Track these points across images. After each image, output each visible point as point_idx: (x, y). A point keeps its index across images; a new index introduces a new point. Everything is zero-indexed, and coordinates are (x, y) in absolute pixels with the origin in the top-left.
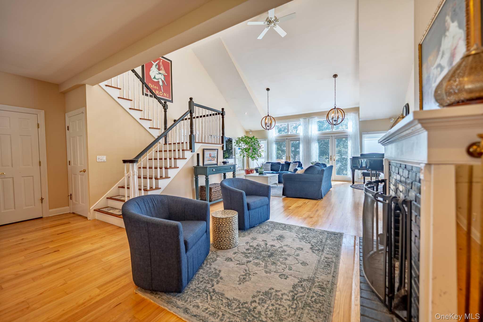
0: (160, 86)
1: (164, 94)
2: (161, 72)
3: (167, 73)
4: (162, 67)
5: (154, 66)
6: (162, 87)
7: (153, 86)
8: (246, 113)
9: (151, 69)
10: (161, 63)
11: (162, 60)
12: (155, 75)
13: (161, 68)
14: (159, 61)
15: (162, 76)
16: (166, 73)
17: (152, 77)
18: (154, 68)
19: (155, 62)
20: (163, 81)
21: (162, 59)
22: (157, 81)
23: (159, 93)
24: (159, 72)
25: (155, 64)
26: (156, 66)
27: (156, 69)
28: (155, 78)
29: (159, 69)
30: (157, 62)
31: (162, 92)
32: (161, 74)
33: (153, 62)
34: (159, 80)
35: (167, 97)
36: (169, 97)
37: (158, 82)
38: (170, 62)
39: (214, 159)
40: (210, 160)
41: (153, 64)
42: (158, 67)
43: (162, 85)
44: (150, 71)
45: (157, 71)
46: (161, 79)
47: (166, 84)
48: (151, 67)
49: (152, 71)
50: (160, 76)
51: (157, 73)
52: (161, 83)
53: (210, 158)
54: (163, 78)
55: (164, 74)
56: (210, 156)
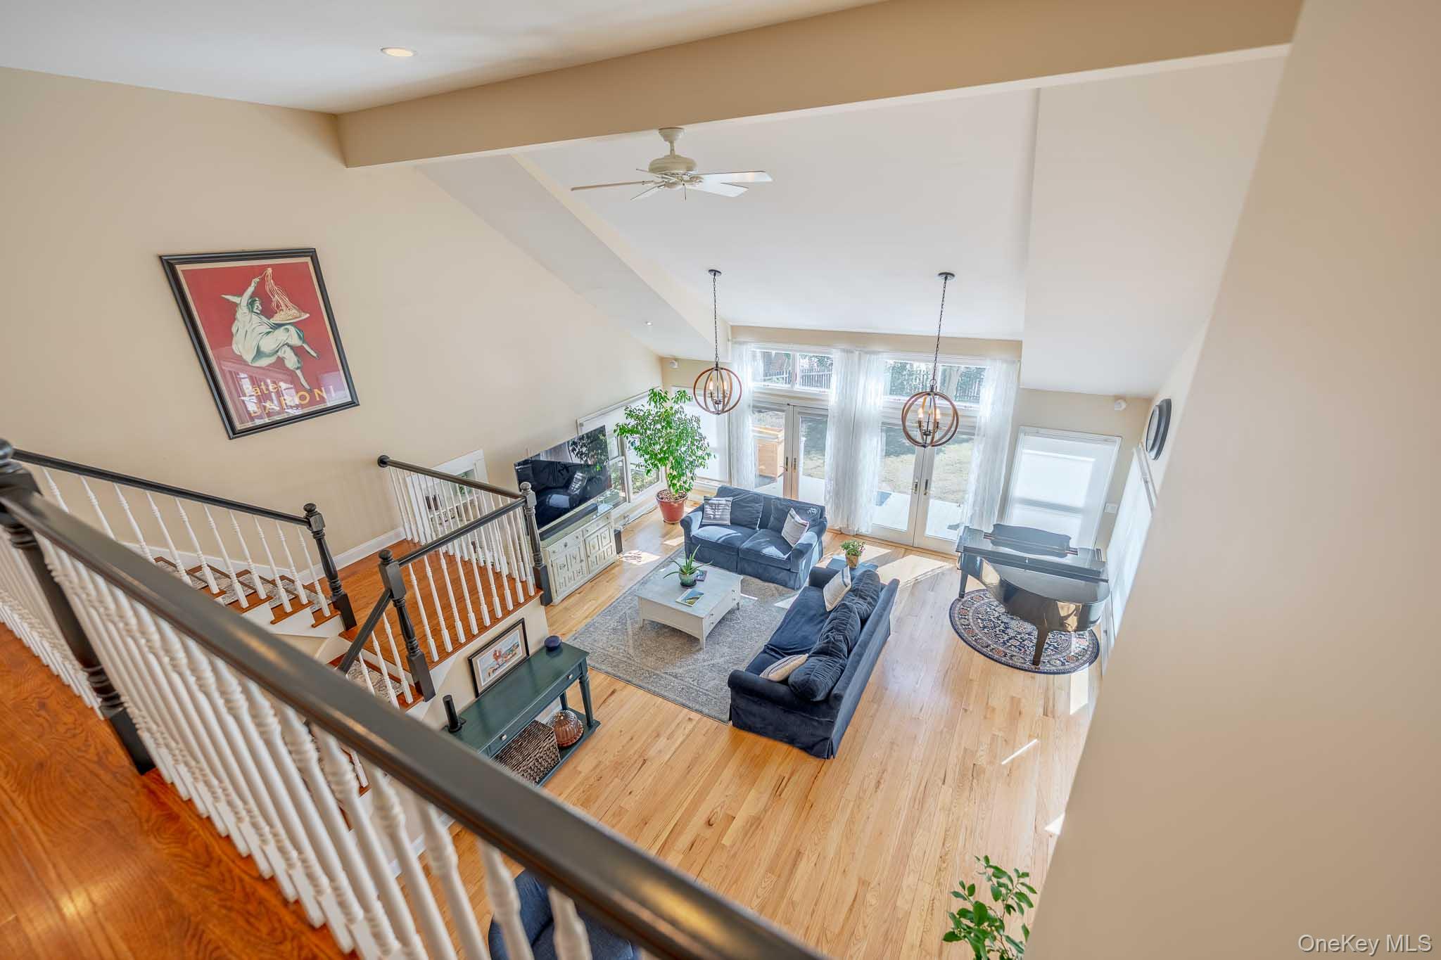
0: (293, 373)
2: (277, 319)
3: (305, 312)
4: (278, 298)
5: (242, 313)
6: (299, 372)
7: (261, 390)
8: (649, 324)
9: (234, 329)
10: (270, 284)
11: (270, 271)
12: (255, 344)
13: (274, 304)
14: (257, 280)
15: (287, 330)
16: (302, 308)
17: (249, 356)
18: (248, 318)
19: (240, 294)
20: (297, 351)
21: (269, 266)
22: (272, 360)
23: (294, 400)
24: (273, 321)
25: (243, 301)
26: (251, 304)
27: (254, 316)
28: (259, 354)
29: (268, 312)
30: (251, 290)
31: (305, 390)
32: (280, 326)
35: (329, 397)
36: (340, 392)
37: (281, 361)
38: (308, 260)
39: (514, 652)
40: (500, 666)
41: (235, 305)
42: (260, 308)
43: (298, 368)
44: (232, 339)
45: (261, 324)
46: (289, 346)
47: (315, 355)
48: (233, 319)
49: (241, 332)
50: (280, 335)
51: (266, 329)
52: (291, 360)
53: (496, 663)
54: (293, 337)
55: (296, 317)
56: (497, 658)
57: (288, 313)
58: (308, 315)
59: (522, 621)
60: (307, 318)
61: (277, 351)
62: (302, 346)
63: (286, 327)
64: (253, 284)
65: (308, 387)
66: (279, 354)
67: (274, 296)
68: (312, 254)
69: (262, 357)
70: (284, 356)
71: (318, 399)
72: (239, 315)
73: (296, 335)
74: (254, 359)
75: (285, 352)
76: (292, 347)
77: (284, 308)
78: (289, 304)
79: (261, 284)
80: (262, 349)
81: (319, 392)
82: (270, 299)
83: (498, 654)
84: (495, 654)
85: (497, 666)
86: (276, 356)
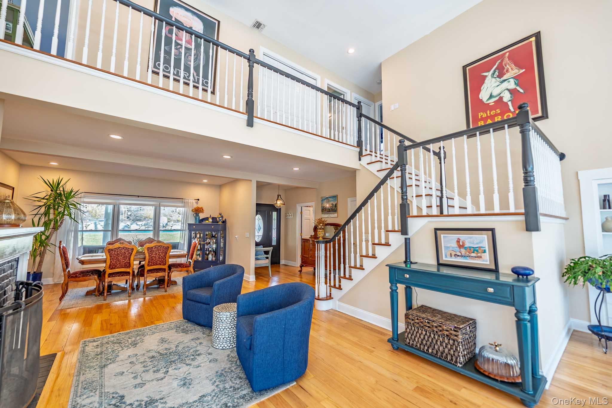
0: (506, 104)
2: (505, 77)
3: (522, 69)
4: (508, 67)
5: (488, 79)
6: (510, 103)
9: (482, 88)
10: (506, 61)
12: (490, 92)
13: (505, 70)
15: (509, 82)
16: (520, 67)
17: (485, 100)
18: (490, 81)
19: (489, 71)
20: (511, 91)
21: (507, 52)
22: (497, 98)
23: (502, 118)
24: (502, 79)
25: (490, 74)
26: (493, 74)
27: (493, 79)
28: (491, 96)
30: (495, 67)
32: (506, 80)
33: (487, 72)
34: (501, 95)
37: (501, 99)
38: (533, 39)
39: (479, 255)
40: (462, 256)
41: (486, 76)
42: (498, 74)
43: (510, 101)
44: (480, 92)
45: (496, 82)
46: (507, 89)
47: (522, 91)
48: (483, 83)
49: (486, 88)
50: (505, 85)
51: (498, 83)
52: (507, 97)
53: (458, 249)
54: (512, 85)
55: (516, 73)
56: (461, 246)
57: (513, 71)
58: (524, 70)
59: (492, 230)
60: (524, 72)
61: (500, 94)
62: (516, 88)
63: (509, 80)
64: (497, 64)
65: (512, 110)
67: (506, 66)
68: (538, 35)
69: (491, 98)
70: (504, 95)
72: (486, 81)
73: (514, 83)
74: (488, 100)
75: (504, 93)
76: (509, 90)
78: (514, 68)
80: (493, 94)
82: (504, 68)
83: (461, 244)
84: (458, 241)
85: (459, 254)
86: (499, 96)
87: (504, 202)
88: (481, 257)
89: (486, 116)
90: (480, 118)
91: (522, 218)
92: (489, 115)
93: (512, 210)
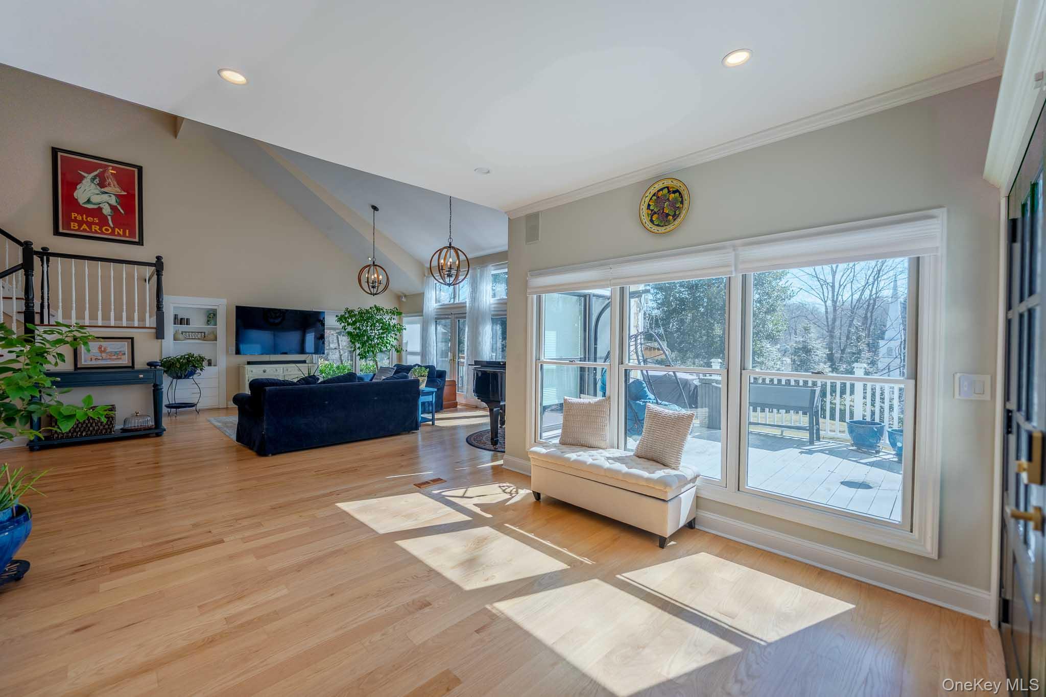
0: (105, 217)
1: (117, 230)
2: (105, 190)
3: (124, 191)
4: (111, 181)
5: (87, 181)
6: (109, 218)
7: (83, 218)
9: (78, 187)
10: (108, 174)
11: (110, 168)
12: (89, 196)
13: (107, 183)
14: (101, 170)
15: (110, 196)
16: (123, 189)
17: (82, 201)
18: (89, 184)
19: (89, 173)
20: (113, 208)
21: (111, 166)
22: (96, 207)
23: (101, 229)
24: (103, 190)
25: (89, 176)
26: (93, 179)
27: (93, 185)
28: (89, 201)
29: (102, 185)
30: (96, 173)
31: (110, 227)
32: (107, 193)
35: (124, 235)
36: (132, 234)
37: (100, 209)
38: (136, 170)
39: (119, 357)
40: (102, 359)
41: (84, 177)
42: (98, 182)
43: (109, 215)
44: (75, 190)
45: (95, 189)
46: (108, 203)
47: (123, 212)
48: (80, 181)
49: (82, 189)
50: (105, 197)
51: (97, 192)
52: (107, 210)
53: (100, 354)
54: (113, 201)
55: (118, 192)
56: (101, 352)
57: (114, 189)
58: (126, 193)
59: (132, 339)
60: (125, 195)
61: (100, 204)
62: (117, 206)
63: (110, 194)
64: (98, 171)
65: (112, 225)
66: (101, 205)
67: (109, 180)
68: (140, 169)
69: (89, 203)
70: (104, 207)
71: (116, 233)
72: (84, 182)
73: (115, 200)
74: (84, 203)
75: (104, 206)
76: (110, 205)
77: (112, 185)
78: (117, 186)
79: (103, 172)
80: (91, 200)
81: (119, 231)
82: (105, 181)
83: (103, 349)
84: (100, 348)
85: (101, 358)
86: (98, 206)
87: (142, 319)
88: (120, 359)
89: (81, 219)
90: (73, 218)
91: (154, 331)
92: (85, 219)
93: (148, 325)
